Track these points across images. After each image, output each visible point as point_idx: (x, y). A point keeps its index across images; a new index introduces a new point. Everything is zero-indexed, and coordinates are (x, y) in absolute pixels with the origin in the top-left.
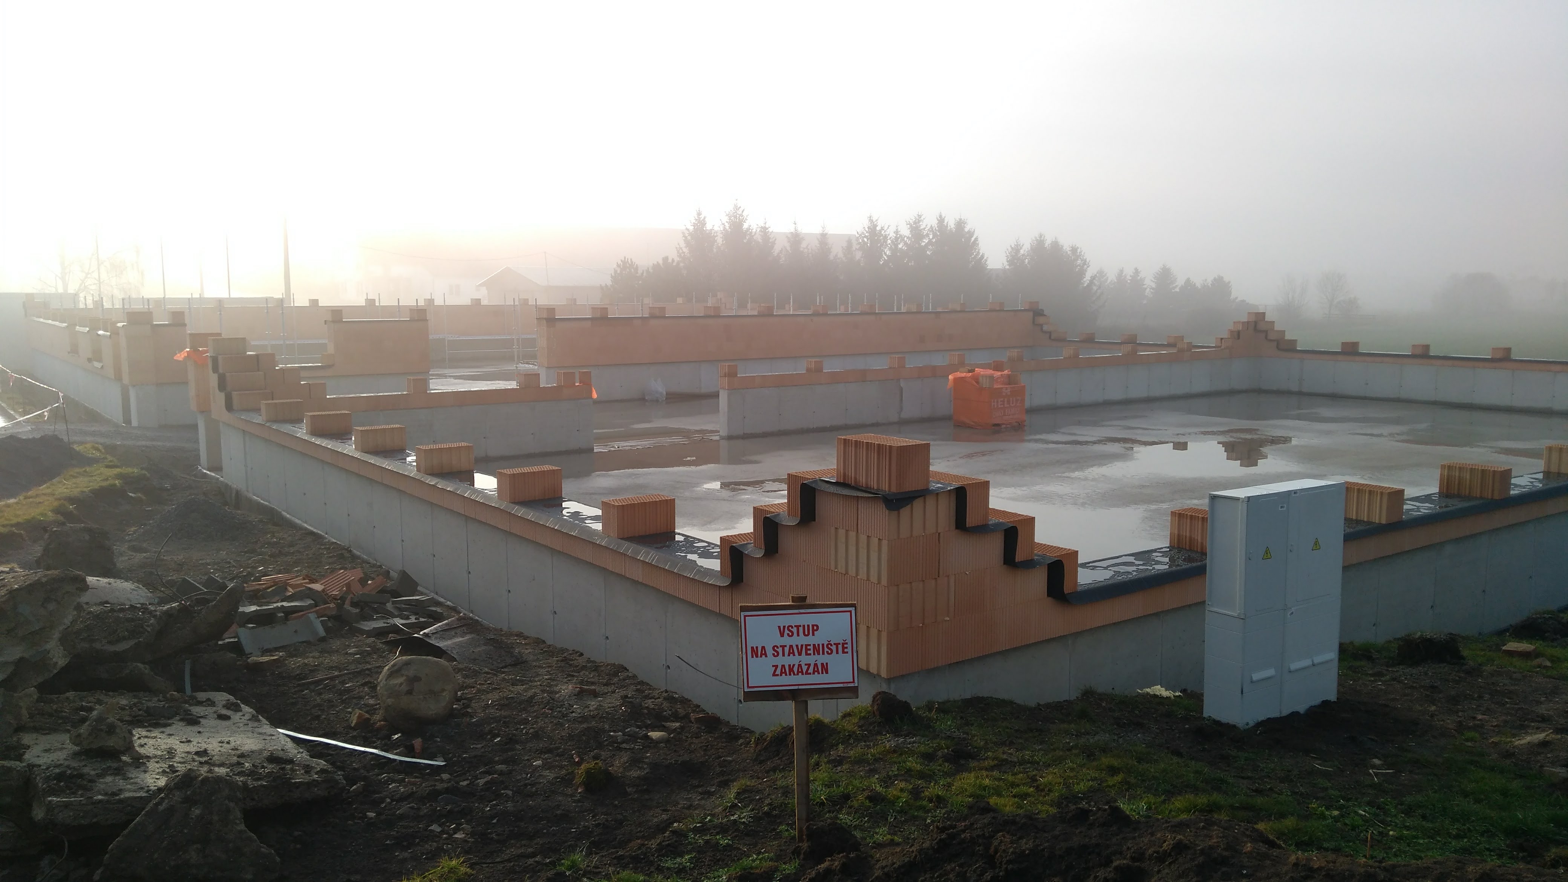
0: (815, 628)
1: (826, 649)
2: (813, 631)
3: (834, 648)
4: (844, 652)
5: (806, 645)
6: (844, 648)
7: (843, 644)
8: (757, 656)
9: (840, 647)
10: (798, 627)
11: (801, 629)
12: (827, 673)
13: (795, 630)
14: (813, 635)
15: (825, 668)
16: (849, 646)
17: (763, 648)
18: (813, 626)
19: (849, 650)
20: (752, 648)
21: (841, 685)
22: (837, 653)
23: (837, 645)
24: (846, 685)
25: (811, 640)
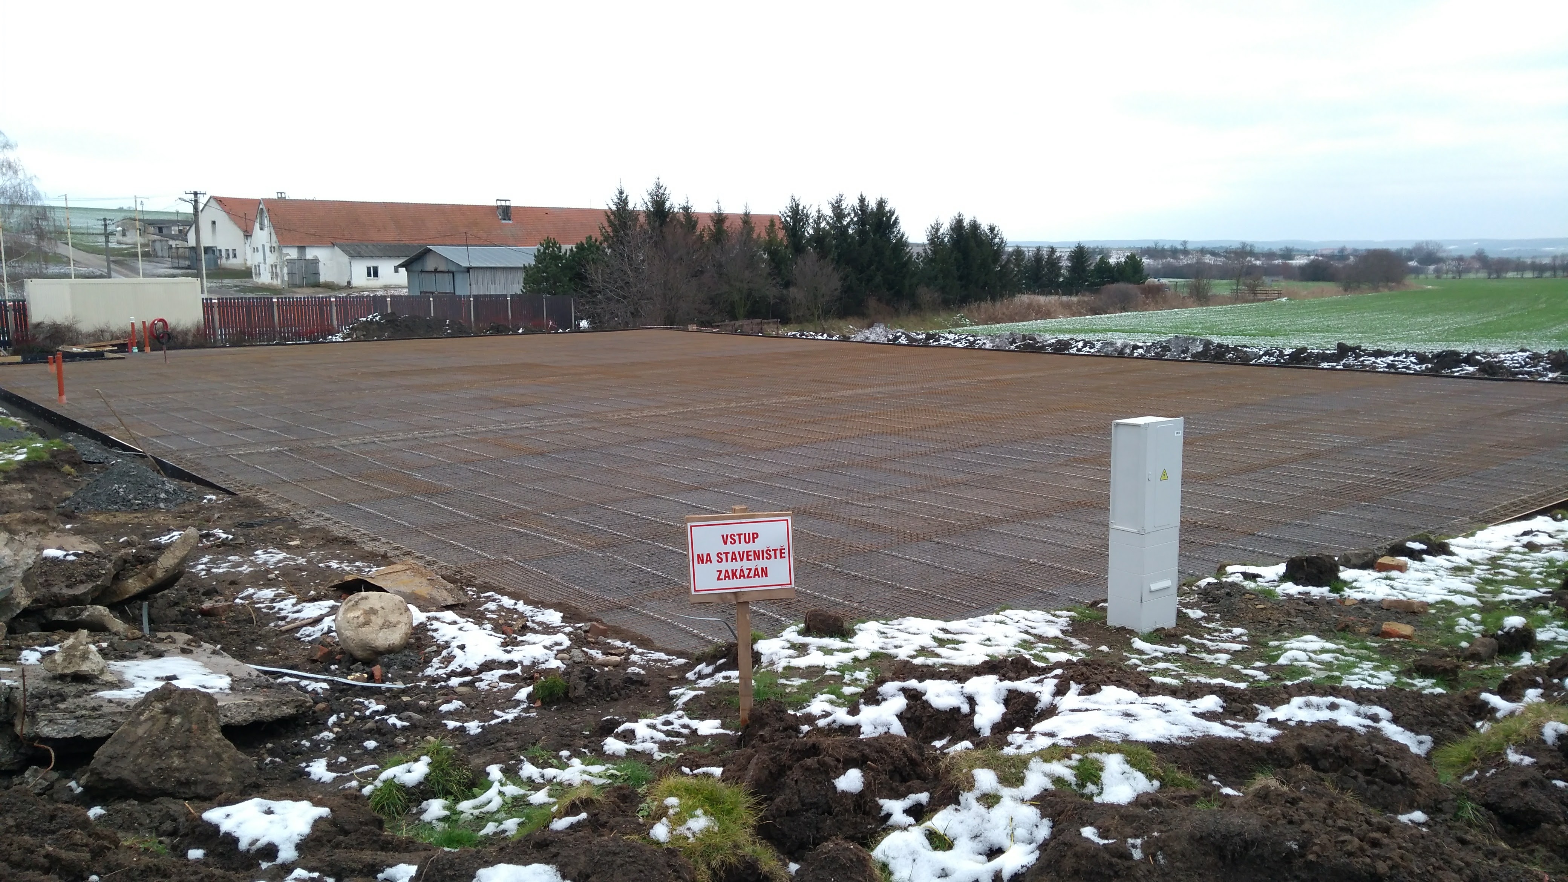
0: (755, 536)
1: (765, 555)
3: (772, 553)
4: (781, 557)
5: (748, 552)
6: (781, 553)
7: (781, 550)
8: (703, 563)
9: (778, 552)
10: (739, 535)
11: (742, 537)
12: (766, 576)
13: (737, 538)
14: (754, 542)
15: (765, 572)
16: (786, 551)
18: (753, 534)
19: (786, 555)
20: (698, 555)
21: (780, 587)
22: (776, 558)
23: (775, 550)
24: (783, 587)
25: (751, 547)
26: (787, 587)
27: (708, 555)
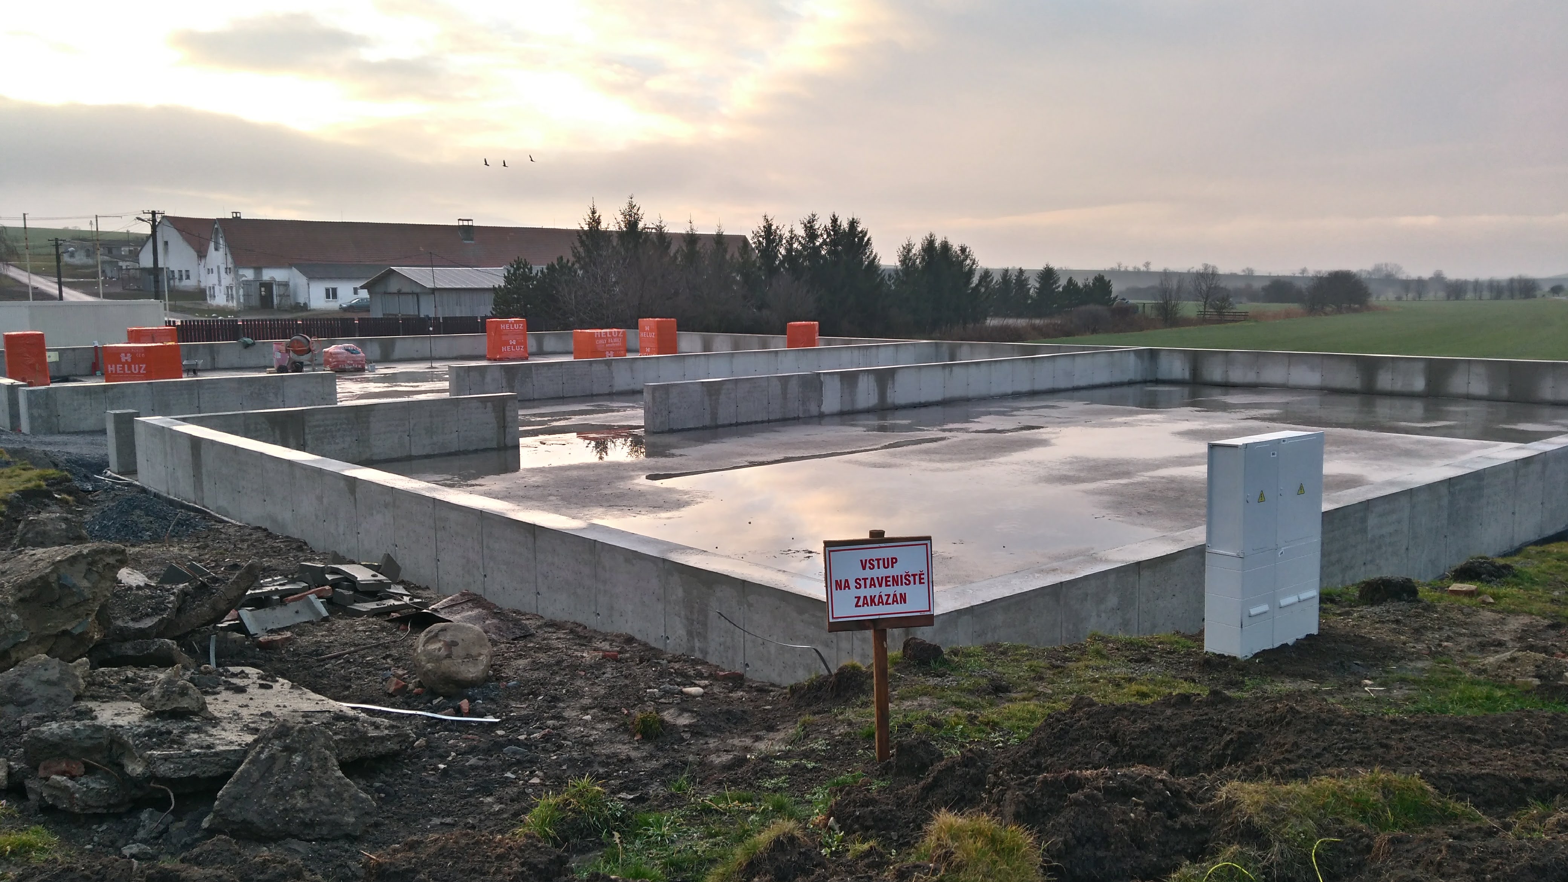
0: (894, 561)
1: (904, 581)
2: (893, 563)
3: (911, 579)
4: (920, 583)
5: (886, 577)
6: (920, 579)
7: (920, 575)
8: (841, 589)
9: (917, 577)
10: (878, 560)
11: (881, 562)
12: (905, 602)
13: (875, 563)
14: (892, 567)
15: (903, 598)
16: (925, 576)
17: (847, 581)
18: (892, 559)
19: (925, 581)
20: (837, 581)
21: (918, 614)
22: (915, 583)
23: (914, 575)
24: (923, 614)
25: (890, 572)
26: (926, 613)
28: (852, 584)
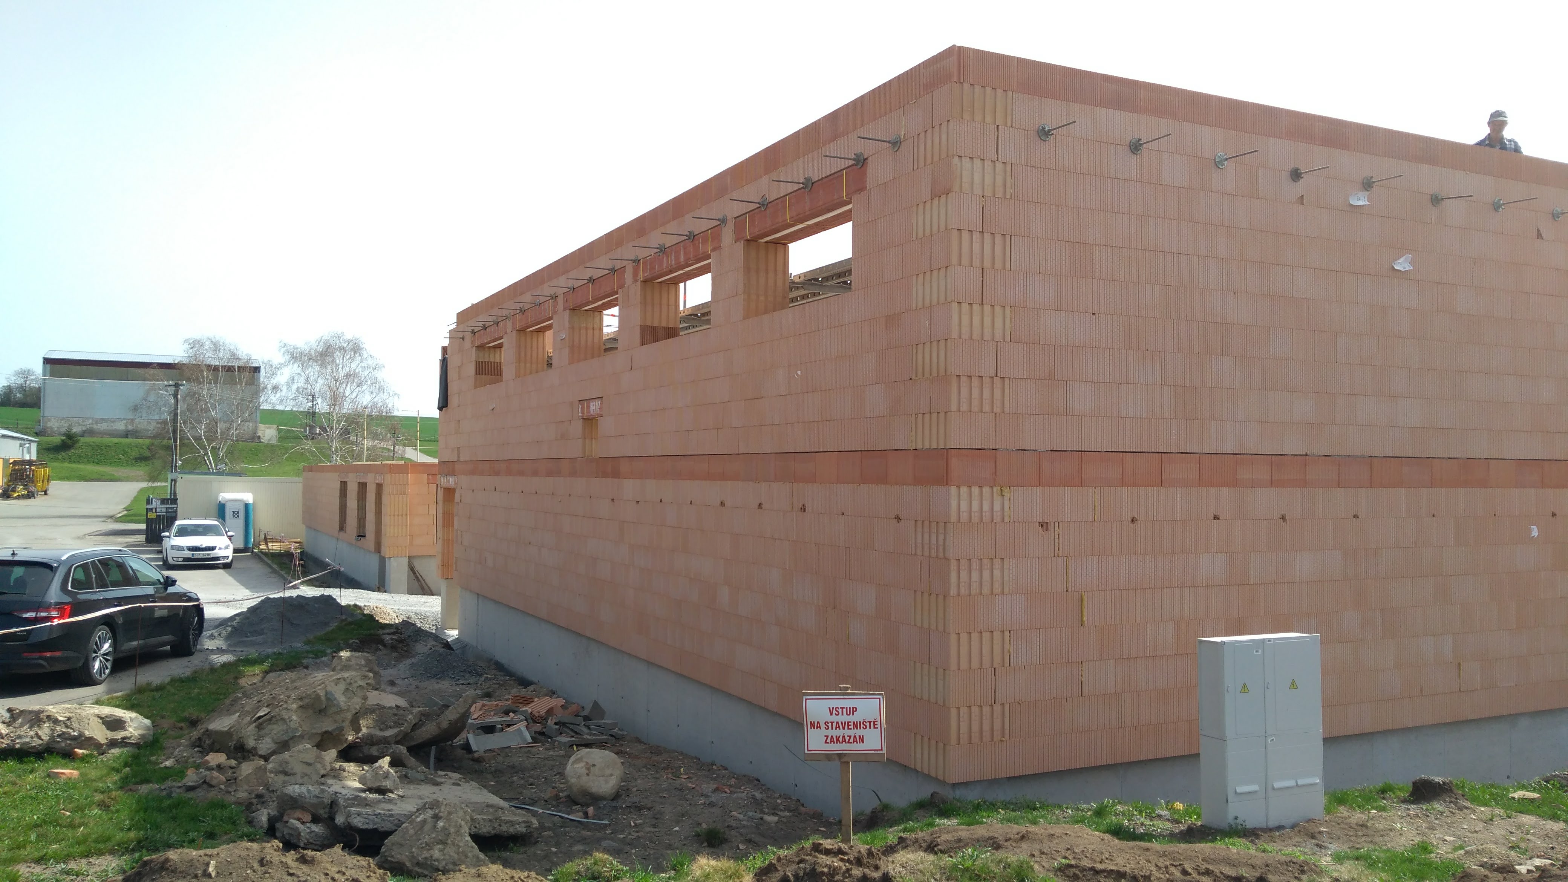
0: (855, 710)
1: (862, 725)
2: (853, 712)
3: (868, 724)
4: (875, 728)
5: (848, 722)
6: (875, 725)
7: (874, 722)
8: (814, 729)
9: (872, 724)
10: (842, 708)
11: (845, 710)
12: (863, 742)
13: (840, 711)
15: (862, 739)
16: (878, 723)
18: (853, 708)
19: (879, 726)
20: (811, 722)
21: (873, 752)
22: (870, 728)
23: (870, 722)
24: (876, 752)
25: (851, 718)
26: (879, 752)
27: (818, 723)
28: (823, 726)
